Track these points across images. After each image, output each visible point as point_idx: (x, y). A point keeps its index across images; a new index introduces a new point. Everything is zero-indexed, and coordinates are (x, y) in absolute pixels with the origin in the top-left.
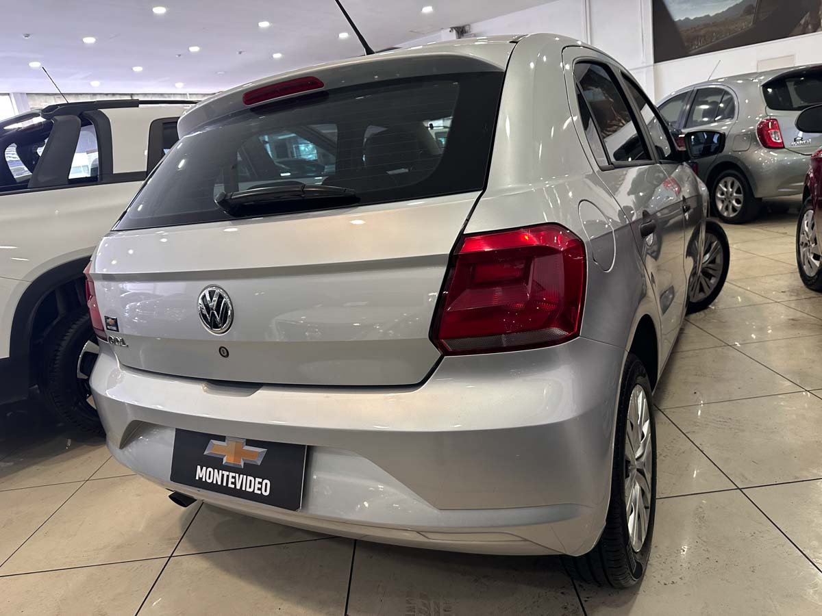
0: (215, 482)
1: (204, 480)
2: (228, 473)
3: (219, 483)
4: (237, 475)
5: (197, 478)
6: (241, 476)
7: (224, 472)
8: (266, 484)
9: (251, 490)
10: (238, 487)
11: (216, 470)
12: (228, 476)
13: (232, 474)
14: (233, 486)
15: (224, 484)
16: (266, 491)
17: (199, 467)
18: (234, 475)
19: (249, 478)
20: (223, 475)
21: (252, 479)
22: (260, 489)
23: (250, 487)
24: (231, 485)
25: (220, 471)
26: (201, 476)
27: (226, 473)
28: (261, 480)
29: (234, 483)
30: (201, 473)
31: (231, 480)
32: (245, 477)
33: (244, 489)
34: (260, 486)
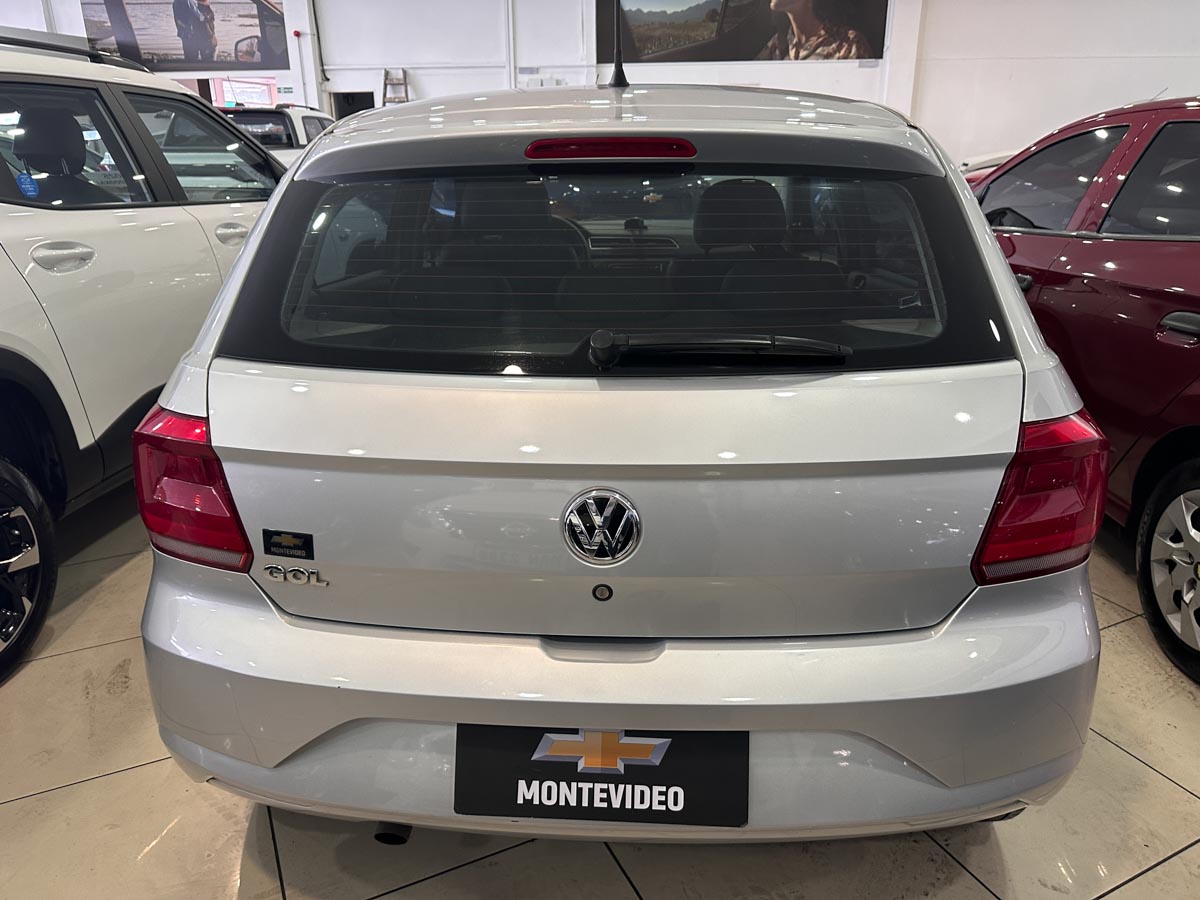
0: (562, 803)
1: (536, 802)
2: (591, 785)
3: (573, 803)
4: (612, 787)
5: (520, 801)
6: (621, 787)
7: (581, 785)
8: (676, 794)
9: (646, 806)
10: (616, 804)
11: (563, 785)
12: (591, 792)
13: (598, 786)
14: (605, 805)
15: (585, 803)
16: (676, 804)
17: (522, 784)
18: (605, 786)
19: (638, 788)
20: (580, 791)
21: (646, 789)
22: (665, 803)
23: (642, 802)
24: (597, 804)
25: (574, 785)
26: (529, 797)
27: (586, 786)
28: (664, 789)
29: (608, 800)
30: (526, 791)
31: (598, 795)
32: (629, 787)
33: (628, 805)
34: (663, 798)
